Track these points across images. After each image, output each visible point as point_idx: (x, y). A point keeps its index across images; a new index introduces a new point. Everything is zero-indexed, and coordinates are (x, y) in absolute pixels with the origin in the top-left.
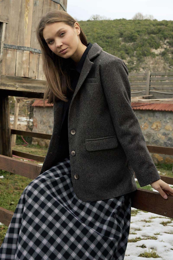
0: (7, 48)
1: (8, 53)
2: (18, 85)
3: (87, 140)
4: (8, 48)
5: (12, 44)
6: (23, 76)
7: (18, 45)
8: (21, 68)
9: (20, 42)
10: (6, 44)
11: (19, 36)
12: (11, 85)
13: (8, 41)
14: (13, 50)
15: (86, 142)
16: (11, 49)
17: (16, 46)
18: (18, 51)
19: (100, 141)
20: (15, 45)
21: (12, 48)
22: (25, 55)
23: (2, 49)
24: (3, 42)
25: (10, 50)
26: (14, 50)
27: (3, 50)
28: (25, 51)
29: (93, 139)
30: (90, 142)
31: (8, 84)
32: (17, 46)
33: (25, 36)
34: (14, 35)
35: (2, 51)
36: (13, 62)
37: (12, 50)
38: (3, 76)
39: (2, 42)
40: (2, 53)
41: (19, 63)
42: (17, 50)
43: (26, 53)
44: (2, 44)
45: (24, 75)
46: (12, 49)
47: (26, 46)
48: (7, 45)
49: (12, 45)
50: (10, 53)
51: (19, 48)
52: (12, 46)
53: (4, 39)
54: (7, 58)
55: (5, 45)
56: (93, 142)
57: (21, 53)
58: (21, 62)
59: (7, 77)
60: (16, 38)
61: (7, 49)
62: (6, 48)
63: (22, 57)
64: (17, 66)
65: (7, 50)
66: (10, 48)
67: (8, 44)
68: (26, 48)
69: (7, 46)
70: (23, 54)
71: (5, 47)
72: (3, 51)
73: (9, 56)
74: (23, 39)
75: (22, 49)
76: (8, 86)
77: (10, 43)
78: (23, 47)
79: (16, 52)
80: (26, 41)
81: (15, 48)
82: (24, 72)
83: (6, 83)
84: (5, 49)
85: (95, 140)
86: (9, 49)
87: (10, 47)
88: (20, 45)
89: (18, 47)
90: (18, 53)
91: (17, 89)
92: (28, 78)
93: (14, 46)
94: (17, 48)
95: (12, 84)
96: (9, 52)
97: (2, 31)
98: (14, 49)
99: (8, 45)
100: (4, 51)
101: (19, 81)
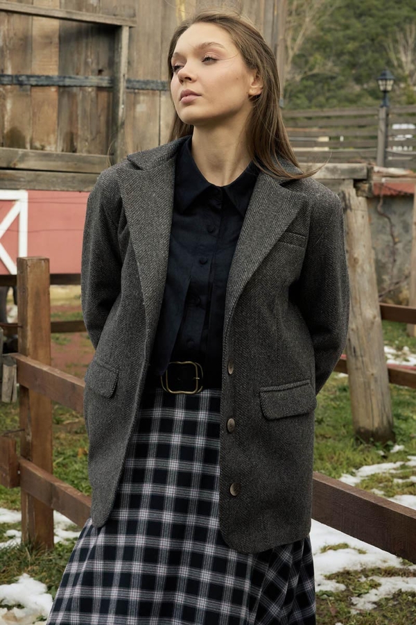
0: (134, 89)
1: (139, 103)
4: (138, 89)
5: (149, 78)
10: (133, 79)
11: (164, 56)
13: (137, 72)
14: (151, 92)
15: (262, 394)
16: (145, 92)
17: (157, 82)
18: (164, 94)
20: (155, 80)
21: (148, 87)
23: (124, 93)
24: (124, 76)
25: (144, 94)
26: (154, 94)
27: (125, 96)
29: (276, 388)
30: (270, 394)
32: (159, 81)
34: (151, 55)
35: (123, 100)
36: (151, 124)
37: (147, 94)
39: (122, 75)
40: (123, 104)
42: (162, 92)
44: (122, 80)
46: (148, 89)
48: (135, 81)
49: (148, 81)
50: (144, 100)
51: (164, 87)
52: (147, 83)
53: (126, 69)
54: (137, 115)
55: (129, 81)
56: (276, 394)
60: (158, 62)
61: (136, 91)
62: (132, 90)
64: (162, 133)
65: (135, 93)
66: (143, 89)
67: (137, 79)
69: (135, 83)
71: (130, 86)
72: (125, 98)
73: (142, 108)
77: (141, 77)
79: (158, 98)
81: (155, 88)
84: (130, 93)
85: (279, 390)
86: (141, 91)
87: (144, 86)
89: (163, 83)
90: (162, 98)
93: (153, 82)
94: (161, 88)
96: (142, 98)
97: (121, 48)
98: (152, 89)
99: (138, 82)
100: (127, 97)
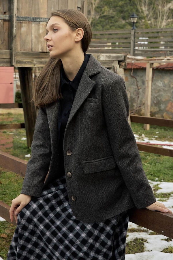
0: (20, 21)
1: (22, 27)
2: (36, 61)
3: (85, 162)
4: (22, 21)
5: (27, 16)
6: (40, 51)
7: (33, 16)
8: (38, 41)
9: (35, 13)
10: (19, 16)
11: (33, 6)
12: (28, 62)
13: (21, 13)
14: (28, 22)
15: (83, 164)
16: (25, 22)
17: (30, 18)
18: (34, 23)
19: (98, 162)
20: (29, 17)
21: (26, 20)
22: (41, 27)
23: (15, 22)
24: (15, 15)
25: (24, 23)
26: (29, 23)
27: (16, 24)
28: (41, 23)
29: (91, 161)
30: (87, 164)
31: (25, 60)
32: (31, 17)
33: (40, 6)
34: (28, 5)
35: (15, 26)
36: (28, 36)
38: (19, 52)
39: (14, 15)
40: (15, 27)
41: (36, 37)
42: (33, 22)
43: (43, 25)
44: (15, 17)
45: (42, 49)
46: (26, 21)
47: (42, 17)
48: (20, 17)
49: (26, 17)
50: (25, 26)
51: (34, 20)
52: (26, 18)
53: (16, 12)
54: (22, 32)
55: (18, 17)
56: (91, 164)
57: (36, 26)
58: (37, 36)
59: (23, 53)
60: (31, 9)
61: (21, 21)
62: (19, 21)
63: (39, 29)
64: (33, 40)
65: (21, 23)
66: (24, 21)
67: (22, 16)
68: (42, 19)
69: (21, 18)
70: (39, 26)
71: (18, 19)
72: (16, 25)
73: (24, 29)
74: (38, 9)
75: (38, 20)
76: (25, 63)
77: (23, 14)
78: (39, 18)
79: (31, 25)
80: (42, 11)
81: (29, 20)
82: (41, 46)
83: (22, 60)
84: (19, 22)
85: (93, 162)
86: (23, 22)
87: (24, 19)
88: (36, 17)
89: (33, 18)
90: (33, 25)
91: (34, 65)
92: (46, 52)
93: (29, 18)
94: (32, 20)
95: (29, 60)
96: (24, 25)
97: (14, 2)
98: (28, 21)
99: (22, 17)
100: (17, 24)
101: (37, 56)
